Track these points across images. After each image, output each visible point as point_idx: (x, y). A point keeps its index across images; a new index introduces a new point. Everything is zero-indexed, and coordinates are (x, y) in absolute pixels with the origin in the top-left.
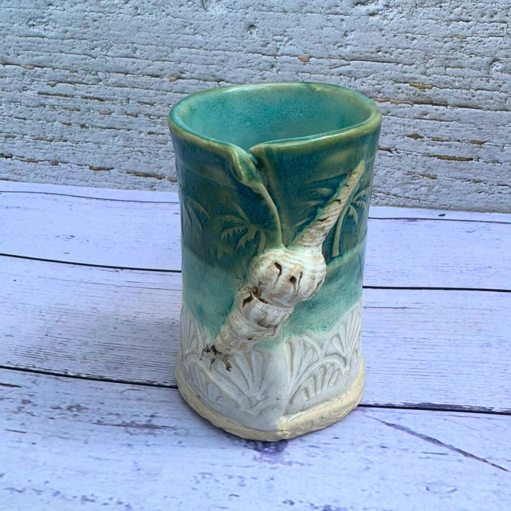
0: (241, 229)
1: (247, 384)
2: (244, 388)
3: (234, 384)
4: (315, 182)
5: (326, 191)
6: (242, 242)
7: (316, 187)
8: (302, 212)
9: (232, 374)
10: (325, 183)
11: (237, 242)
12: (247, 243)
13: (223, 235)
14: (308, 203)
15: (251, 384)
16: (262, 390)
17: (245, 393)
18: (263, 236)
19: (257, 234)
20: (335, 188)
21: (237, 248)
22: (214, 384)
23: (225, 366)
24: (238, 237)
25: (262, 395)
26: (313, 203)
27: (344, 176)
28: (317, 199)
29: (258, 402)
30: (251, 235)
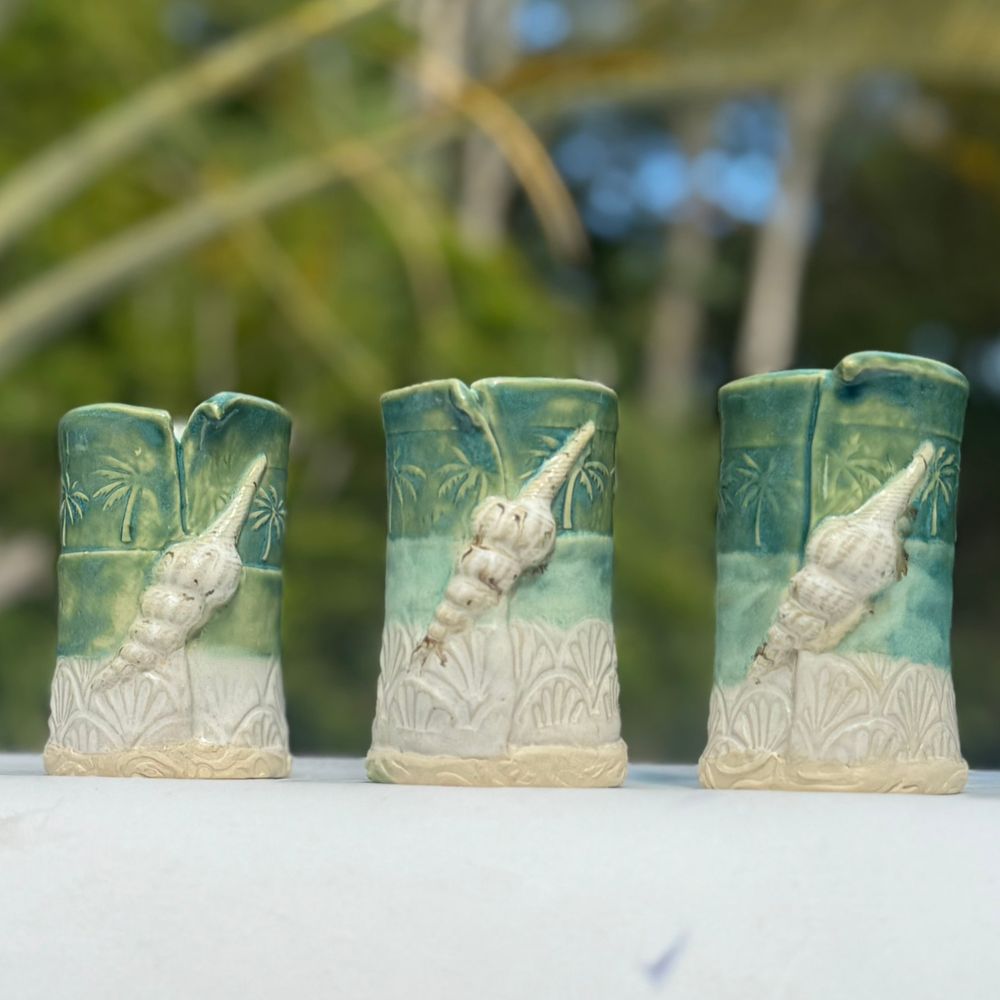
0: (461, 476)
1: (466, 681)
2: (461, 688)
3: (450, 684)
4: (539, 427)
5: (551, 441)
6: (462, 491)
7: (540, 432)
8: (526, 461)
9: (448, 671)
10: (551, 431)
11: (456, 494)
12: (467, 491)
13: (440, 492)
14: (532, 451)
15: (470, 680)
16: (484, 686)
17: (464, 695)
18: (484, 481)
19: (478, 478)
20: (562, 441)
21: (457, 500)
22: (425, 692)
23: (439, 661)
24: (457, 487)
25: (484, 693)
26: (539, 453)
27: (571, 430)
28: (542, 449)
29: (480, 705)
30: (471, 481)
